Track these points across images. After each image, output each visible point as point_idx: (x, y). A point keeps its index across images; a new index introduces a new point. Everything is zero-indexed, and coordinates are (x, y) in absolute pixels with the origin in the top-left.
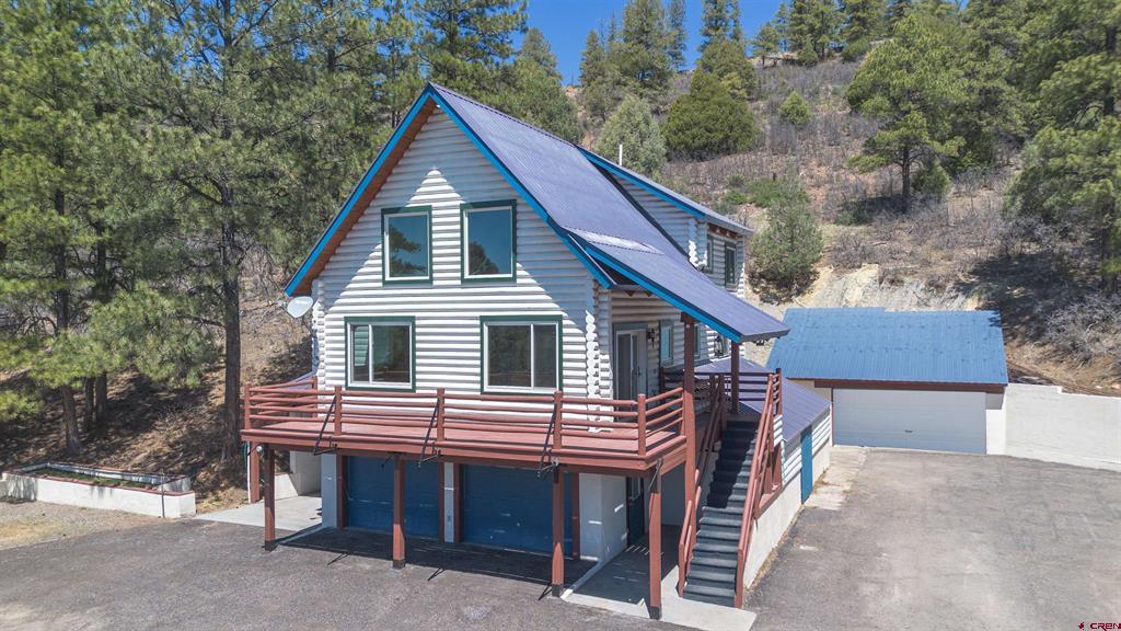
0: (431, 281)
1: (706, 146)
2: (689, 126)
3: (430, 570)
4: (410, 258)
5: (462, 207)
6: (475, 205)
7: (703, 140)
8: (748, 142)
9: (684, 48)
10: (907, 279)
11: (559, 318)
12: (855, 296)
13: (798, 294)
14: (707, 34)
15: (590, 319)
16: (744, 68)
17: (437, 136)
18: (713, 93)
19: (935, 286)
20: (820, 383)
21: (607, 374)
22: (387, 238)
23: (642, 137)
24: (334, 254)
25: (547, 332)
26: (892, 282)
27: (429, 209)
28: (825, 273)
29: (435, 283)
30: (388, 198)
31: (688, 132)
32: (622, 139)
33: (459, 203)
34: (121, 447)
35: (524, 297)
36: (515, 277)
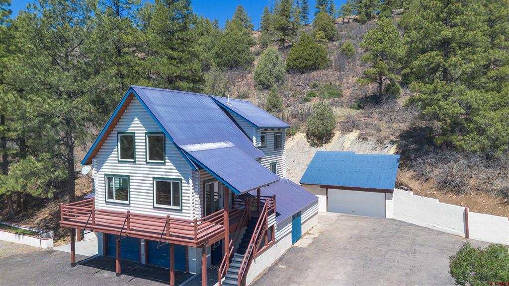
0: (135, 161)
1: (305, 67)
2: (298, 58)
3: (130, 277)
4: (128, 152)
5: (146, 133)
6: (151, 133)
7: (304, 64)
8: (325, 65)
9: (308, 14)
10: (369, 138)
11: (181, 180)
12: (347, 144)
13: (325, 143)
14: (318, 8)
15: (191, 181)
16: (330, 26)
17: (135, 106)
18: (309, 43)
19: (380, 142)
20: (322, 186)
21: (197, 203)
22: (119, 144)
23: (275, 65)
24: (101, 148)
25: (177, 185)
26: (363, 139)
27: (134, 133)
28: (337, 133)
29: (137, 162)
30: (119, 127)
31: (298, 61)
32: (266, 66)
33: (144, 132)
34: (32, 215)
35: (168, 170)
36: (165, 163)
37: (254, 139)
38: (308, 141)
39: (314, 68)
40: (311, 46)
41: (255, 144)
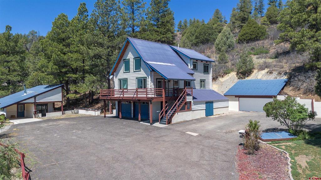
0: (129, 72)
1: (250, 39)
2: (245, 34)
4: (127, 69)
5: (134, 58)
6: (135, 58)
7: (249, 38)
8: (264, 37)
9: (264, 9)
10: (274, 72)
11: (146, 77)
12: (259, 77)
13: (247, 77)
14: (270, 4)
15: (150, 77)
16: (274, 15)
17: (130, 47)
18: (253, 24)
19: (280, 73)
20: (236, 96)
21: (152, 87)
22: (124, 64)
24: (117, 68)
25: (145, 80)
26: (270, 73)
27: (129, 59)
28: (255, 71)
29: (130, 72)
30: (124, 58)
31: (245, 36)
33: (133, 58)
34: (94, 106)
35: (142, 74)
36: (141, 70)
37: (189, 64)
38: (237, 77)
39: (256, 39)
40: (254, 26)
41: (189, 67)
